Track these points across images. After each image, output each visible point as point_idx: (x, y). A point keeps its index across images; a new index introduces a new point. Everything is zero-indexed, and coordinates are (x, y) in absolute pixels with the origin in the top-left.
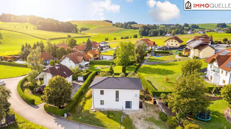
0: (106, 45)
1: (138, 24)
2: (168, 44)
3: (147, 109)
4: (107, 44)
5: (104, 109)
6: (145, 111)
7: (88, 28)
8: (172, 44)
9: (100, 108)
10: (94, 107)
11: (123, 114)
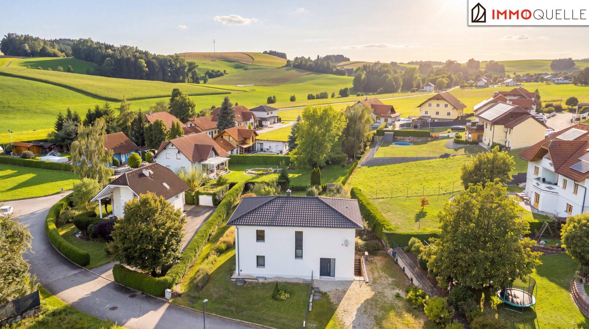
0: (270, 115)
1: (352, 60)
3: (373, 278)
4: (273, 112)
5: (266, 279)
6: (370, 284)
7: (225, 71)
8: (437, 113)
9: (255, 276)
10: (240, 272)
11: (313, 291)
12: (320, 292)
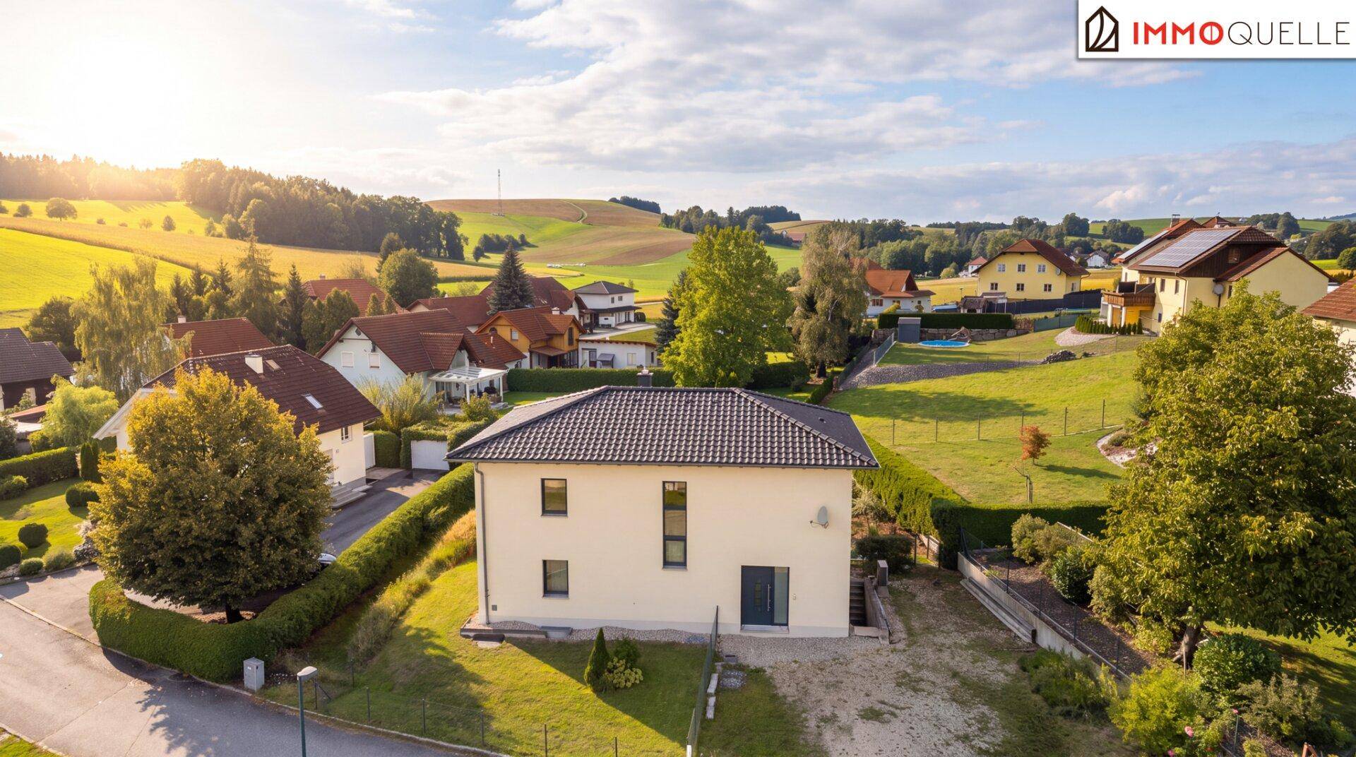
0: (617, 304)
1: (803, 218)
2: (994, 286)
3: (910, 632)
4: (625, 296)
5: (570, 631)
6: (901, 646)
7: (522, 237)
8: (1020, 287)
9: (540, 624)
10: (492, 613)
11: (719, 665)
12: (741, 668)
